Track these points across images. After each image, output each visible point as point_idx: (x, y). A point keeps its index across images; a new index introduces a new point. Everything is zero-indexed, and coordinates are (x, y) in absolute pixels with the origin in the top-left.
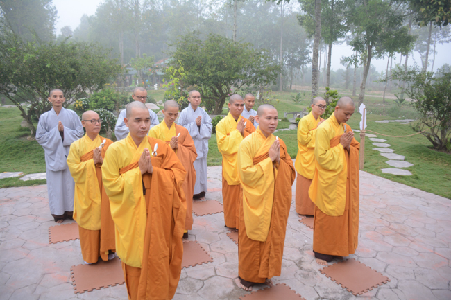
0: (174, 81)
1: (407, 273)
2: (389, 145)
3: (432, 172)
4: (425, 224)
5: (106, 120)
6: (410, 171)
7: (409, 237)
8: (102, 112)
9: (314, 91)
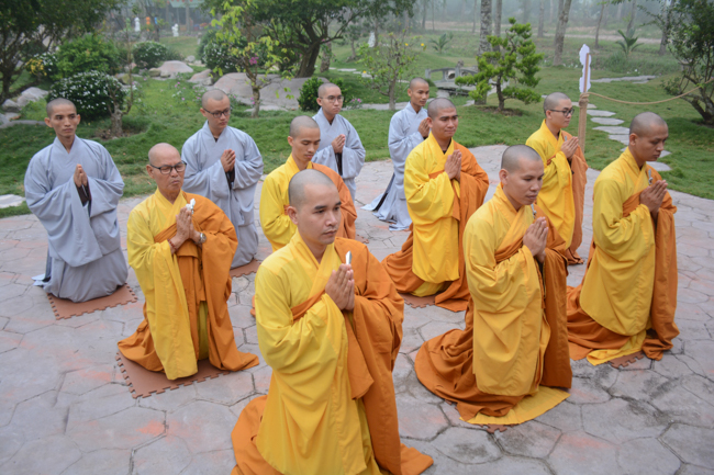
0: (232, 14)
1: (695, 330)
2: (622, 122)
3: (704, 164)
4: (709, 251)
5: (106, 92)
6: (667, 163)
7: (686, 273)
8: (96, 78)
9: (485, 26)
